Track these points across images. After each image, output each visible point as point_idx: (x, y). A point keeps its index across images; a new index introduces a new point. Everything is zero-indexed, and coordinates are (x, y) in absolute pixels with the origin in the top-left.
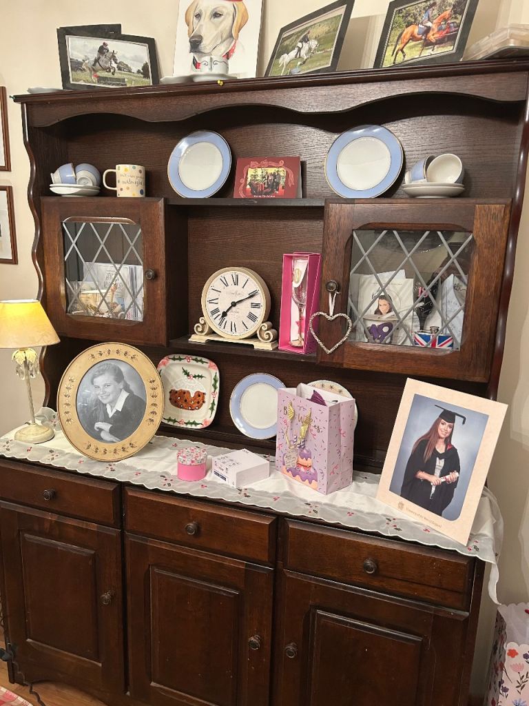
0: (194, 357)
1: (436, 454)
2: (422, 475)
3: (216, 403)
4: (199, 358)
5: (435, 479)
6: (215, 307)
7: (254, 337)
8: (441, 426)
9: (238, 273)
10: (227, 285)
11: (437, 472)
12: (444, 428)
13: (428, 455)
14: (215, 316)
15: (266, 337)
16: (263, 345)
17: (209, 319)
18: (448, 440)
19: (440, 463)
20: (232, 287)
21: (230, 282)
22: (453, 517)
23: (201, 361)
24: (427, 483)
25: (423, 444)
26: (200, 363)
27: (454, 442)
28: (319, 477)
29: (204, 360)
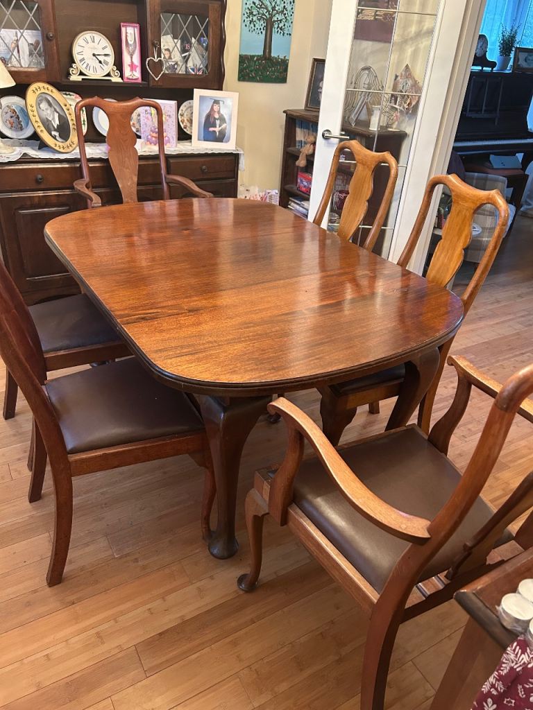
0: (64, 92)
1: (215, 119)
2: (211, 129)
3: (86, 120)
4: (67, 93)
5: (217, 129)
6: (82, 57)
7: (108, 75)
8: (215, 107)
9: (94, 35)
10: (88, 43)
11: (218, 126)
12: (216, 108)
13: (212, 120)
14: (82, 63)
15: (116, 74)
16: (116, 79)
17: (79, 65)
18: (219, 112)
19: (218, 122)
20: (91, 44)
21: (89, 40)
22: (228, 141)
23: (69, 94)
24: (215, 131)
25: (209, 116)
26: (69, 96)
27: (221, 112)
28: (171, 140)
29: (71, 93)
